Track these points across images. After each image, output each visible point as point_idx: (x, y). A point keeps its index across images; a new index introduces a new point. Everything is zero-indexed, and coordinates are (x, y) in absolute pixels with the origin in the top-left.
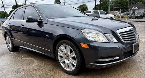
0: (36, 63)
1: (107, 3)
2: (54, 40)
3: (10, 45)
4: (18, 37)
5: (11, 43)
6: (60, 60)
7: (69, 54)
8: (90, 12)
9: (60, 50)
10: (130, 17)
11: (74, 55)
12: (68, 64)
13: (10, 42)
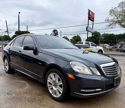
0: (28, 86)
1: (98, 36)
2: (46, 67)
3: (7, 67)
4: (14, 60)
5: (8, 66)
6: (49, 86)
7: (57, 82)
8: (82, 43)
9: (50, 77)
10: (118, 50)
11: (61, 83)
12: (55, 90)
13: (8, 64)
